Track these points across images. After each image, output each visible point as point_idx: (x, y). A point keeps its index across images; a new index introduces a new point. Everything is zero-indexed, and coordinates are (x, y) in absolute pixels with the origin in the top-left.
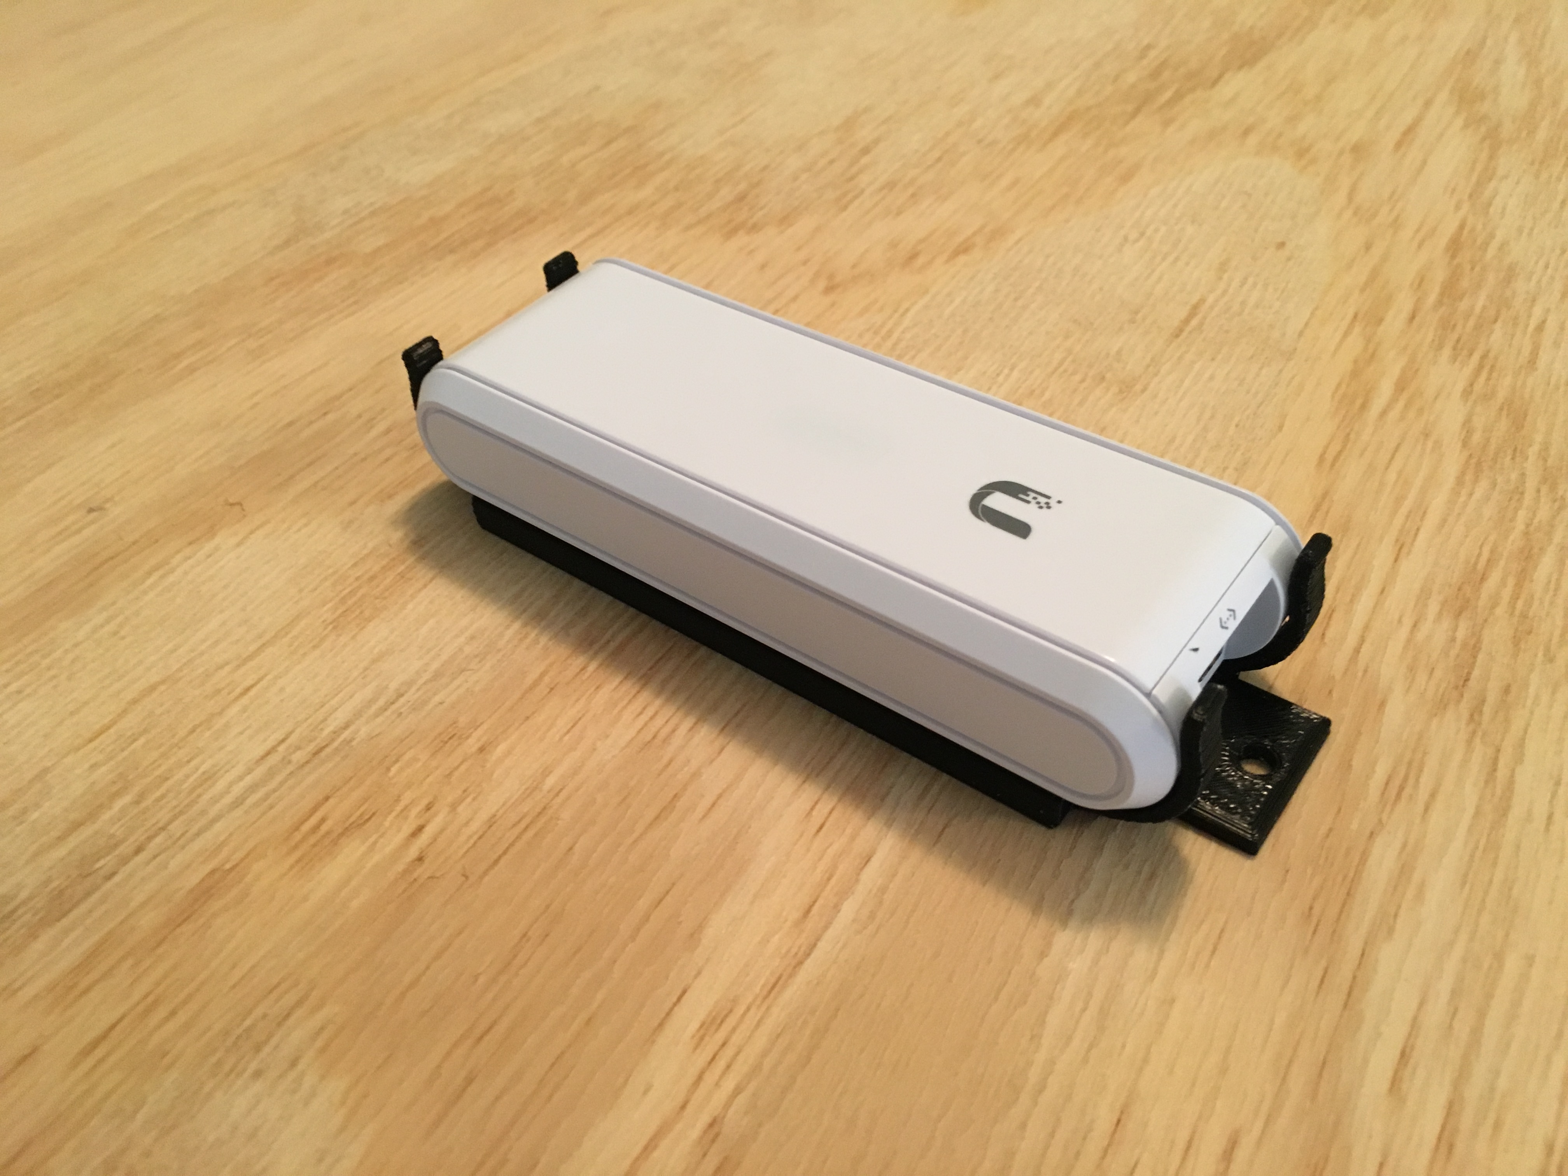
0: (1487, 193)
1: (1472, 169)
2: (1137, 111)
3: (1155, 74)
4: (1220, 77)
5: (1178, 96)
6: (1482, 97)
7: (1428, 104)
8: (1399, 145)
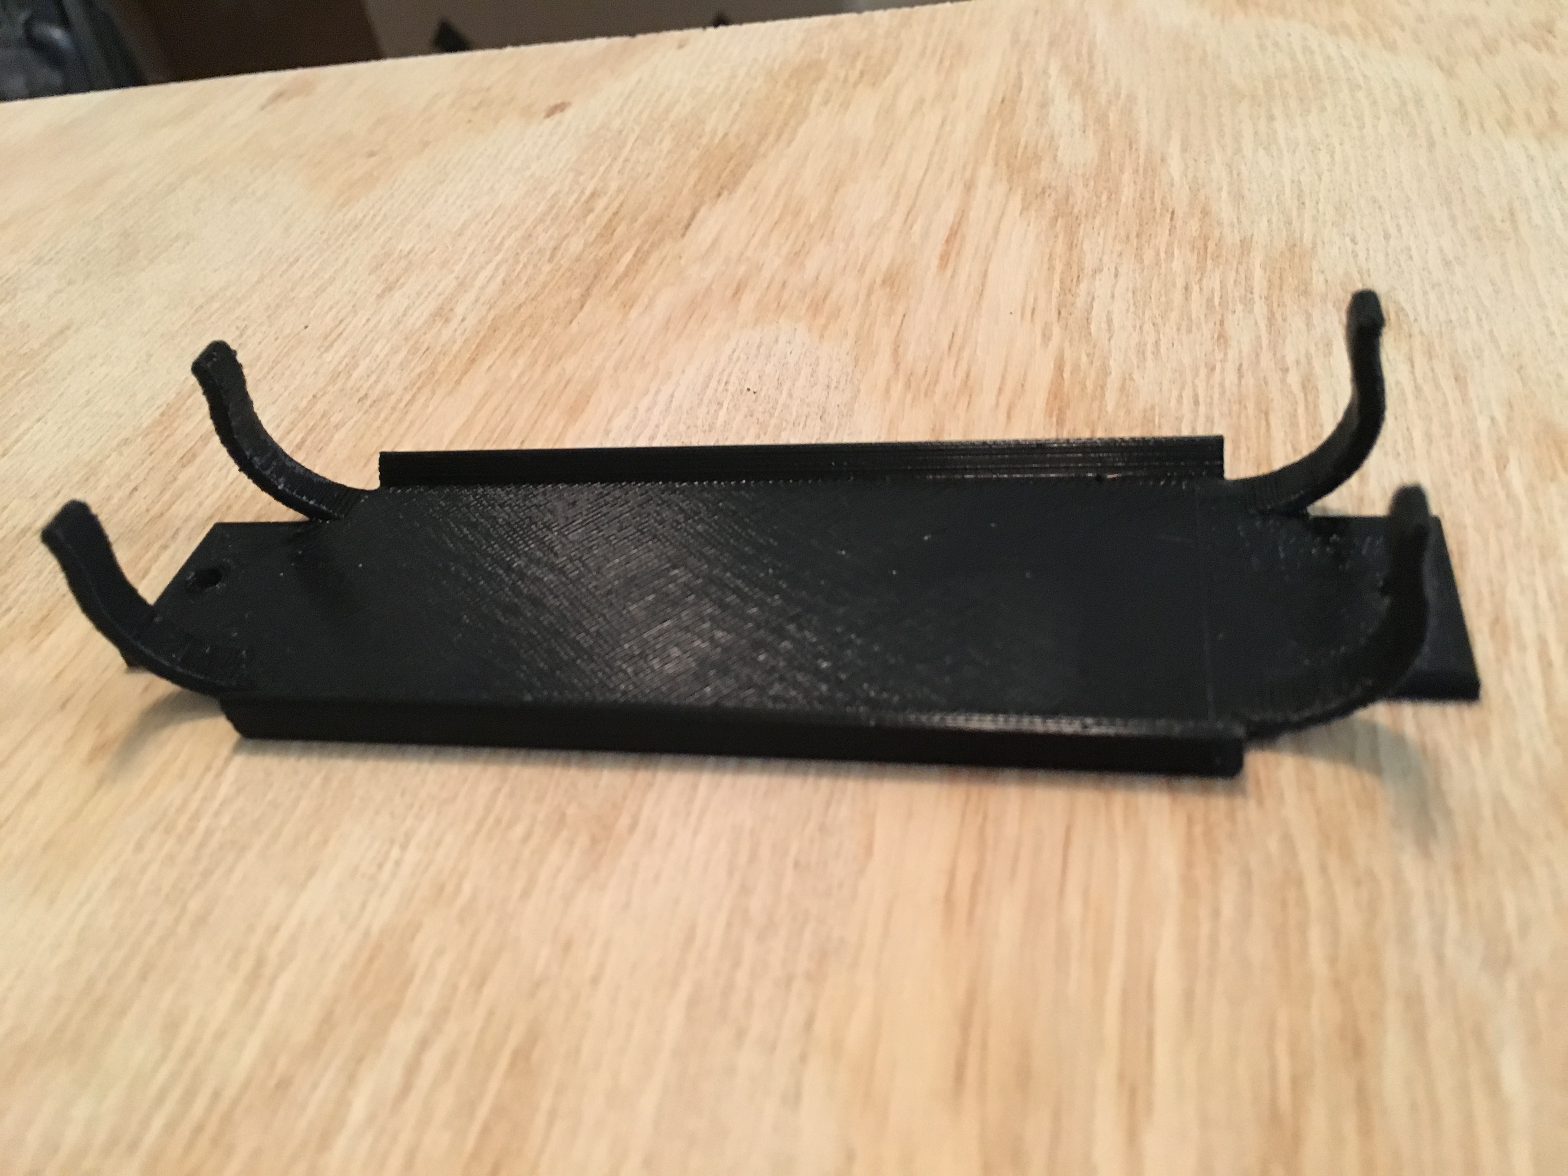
0: (1080, 302)
1: (1051, 268)
2: (586, 295)
3: (607, 231)
4: (693, 216)
5: (641, 258)
6: (1037, 158)
7: (969, 187)
8: (944, 259)
